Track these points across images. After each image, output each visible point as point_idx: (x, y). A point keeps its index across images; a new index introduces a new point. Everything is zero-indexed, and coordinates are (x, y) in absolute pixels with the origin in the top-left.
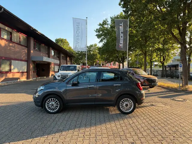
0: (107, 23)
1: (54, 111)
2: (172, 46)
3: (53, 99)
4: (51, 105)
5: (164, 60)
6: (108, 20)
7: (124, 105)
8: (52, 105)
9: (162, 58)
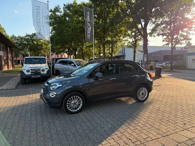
0: (60, 10)
1: (77, 110)
2: (119, 39)
3: (75, 96)
4: (73, 104)
5: (112, 51)
6: (60, 7)
7: (141, 93)
8: (75, 104)
9: (111, 50)
